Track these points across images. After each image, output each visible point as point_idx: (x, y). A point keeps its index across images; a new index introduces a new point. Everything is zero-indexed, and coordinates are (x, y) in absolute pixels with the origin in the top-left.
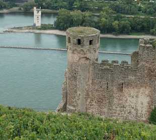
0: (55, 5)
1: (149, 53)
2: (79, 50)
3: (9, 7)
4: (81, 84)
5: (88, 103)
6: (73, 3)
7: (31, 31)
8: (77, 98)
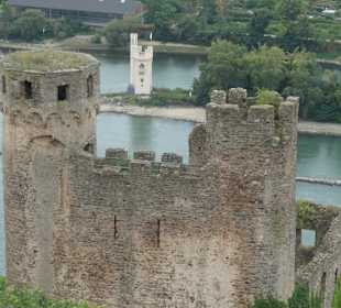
0: (209, 30)
1: (230, 129)
2: (27, 112)
3: (62, 34)
4: (39, 217)
5: (61, 278)
6: (266, 24)
7: (119, 109)
8: (26, 260)
